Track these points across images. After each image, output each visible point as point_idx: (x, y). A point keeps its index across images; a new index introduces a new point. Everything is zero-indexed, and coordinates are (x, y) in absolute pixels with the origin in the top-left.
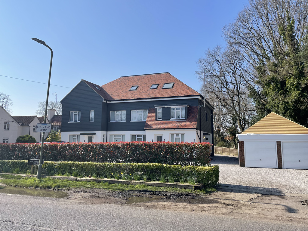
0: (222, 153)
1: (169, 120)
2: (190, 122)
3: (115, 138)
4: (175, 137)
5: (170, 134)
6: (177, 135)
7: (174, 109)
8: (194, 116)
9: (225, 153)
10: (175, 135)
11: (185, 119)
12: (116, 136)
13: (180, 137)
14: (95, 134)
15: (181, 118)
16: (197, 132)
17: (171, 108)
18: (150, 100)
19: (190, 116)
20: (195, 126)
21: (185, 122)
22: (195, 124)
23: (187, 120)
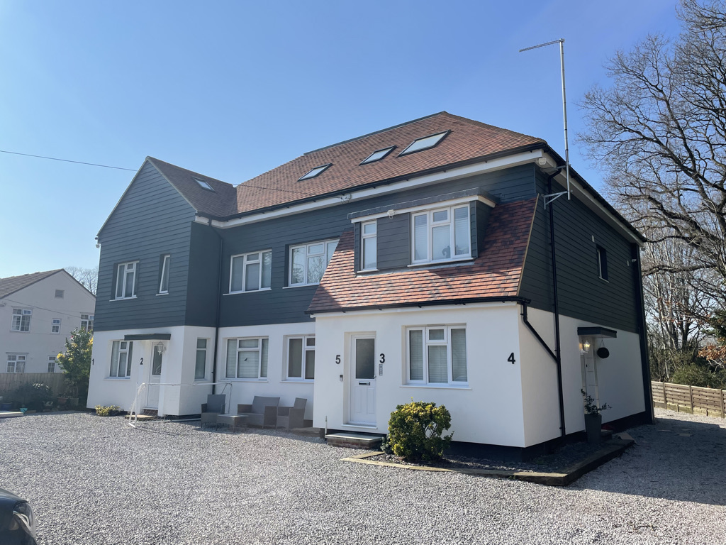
0: (693, 407)
1: (405, 268)
2: (491, 269)
3: (241, 350)
4: (426, 342)
5: (406, 327)
6: (435, 334)
7: (423, 221)
8: (512, 243)
9: (705, 410)
10: (426, 335)
11: (468, 256)
12: (245, 344)
13: (447, 341)
14: (168, 337)
15: (453, 258)
16: (524, 315)
17: (413, 216)
18: (345, 199)
19: (495, 242)
20: (512, 288)
21: (469, 271)
22: (511, 280)
23: (480, 261)
